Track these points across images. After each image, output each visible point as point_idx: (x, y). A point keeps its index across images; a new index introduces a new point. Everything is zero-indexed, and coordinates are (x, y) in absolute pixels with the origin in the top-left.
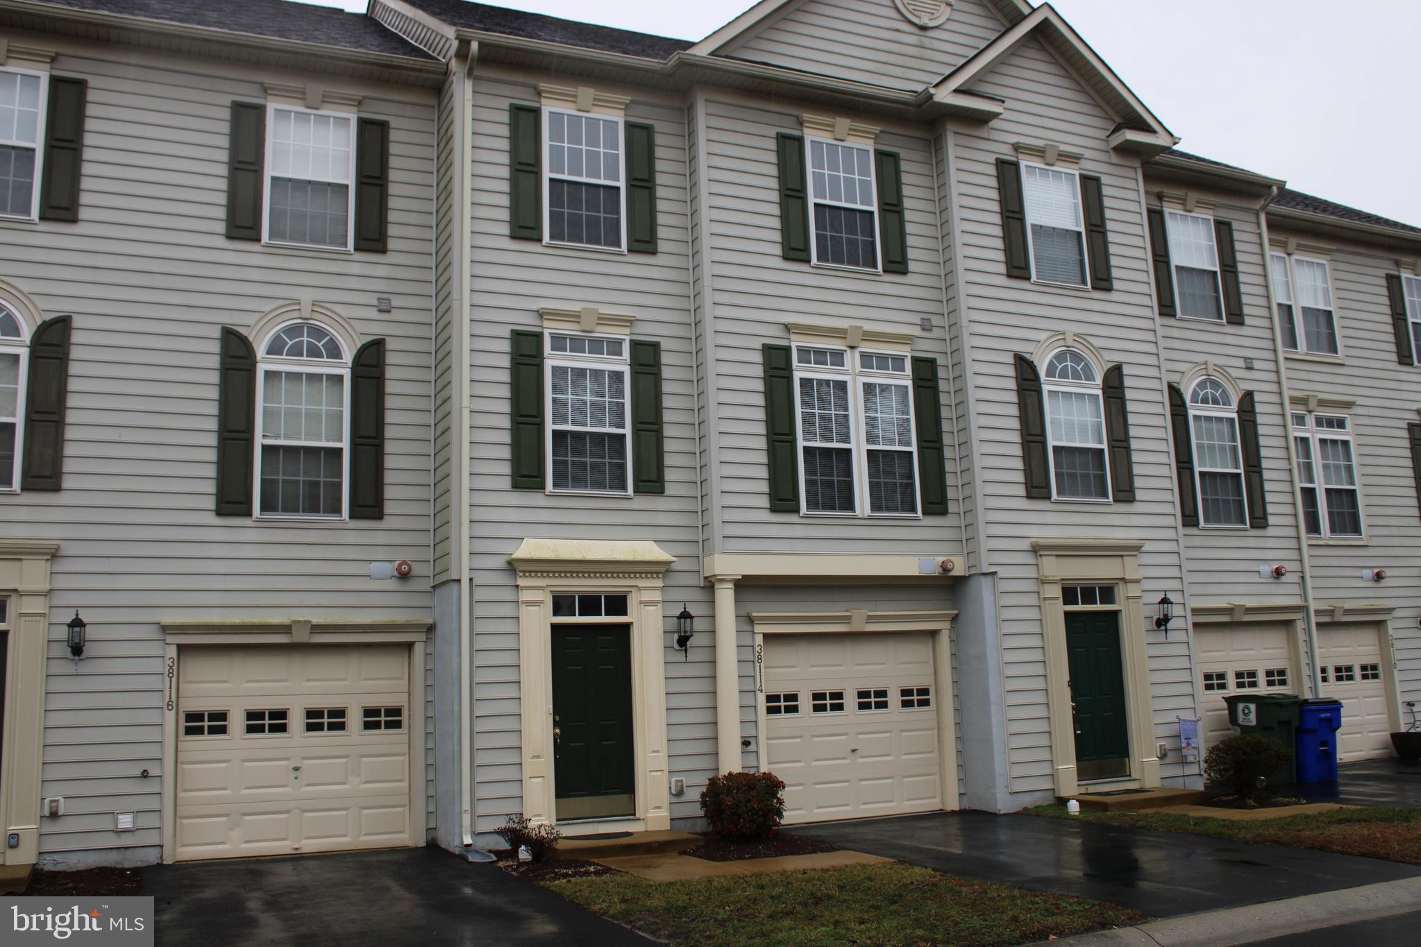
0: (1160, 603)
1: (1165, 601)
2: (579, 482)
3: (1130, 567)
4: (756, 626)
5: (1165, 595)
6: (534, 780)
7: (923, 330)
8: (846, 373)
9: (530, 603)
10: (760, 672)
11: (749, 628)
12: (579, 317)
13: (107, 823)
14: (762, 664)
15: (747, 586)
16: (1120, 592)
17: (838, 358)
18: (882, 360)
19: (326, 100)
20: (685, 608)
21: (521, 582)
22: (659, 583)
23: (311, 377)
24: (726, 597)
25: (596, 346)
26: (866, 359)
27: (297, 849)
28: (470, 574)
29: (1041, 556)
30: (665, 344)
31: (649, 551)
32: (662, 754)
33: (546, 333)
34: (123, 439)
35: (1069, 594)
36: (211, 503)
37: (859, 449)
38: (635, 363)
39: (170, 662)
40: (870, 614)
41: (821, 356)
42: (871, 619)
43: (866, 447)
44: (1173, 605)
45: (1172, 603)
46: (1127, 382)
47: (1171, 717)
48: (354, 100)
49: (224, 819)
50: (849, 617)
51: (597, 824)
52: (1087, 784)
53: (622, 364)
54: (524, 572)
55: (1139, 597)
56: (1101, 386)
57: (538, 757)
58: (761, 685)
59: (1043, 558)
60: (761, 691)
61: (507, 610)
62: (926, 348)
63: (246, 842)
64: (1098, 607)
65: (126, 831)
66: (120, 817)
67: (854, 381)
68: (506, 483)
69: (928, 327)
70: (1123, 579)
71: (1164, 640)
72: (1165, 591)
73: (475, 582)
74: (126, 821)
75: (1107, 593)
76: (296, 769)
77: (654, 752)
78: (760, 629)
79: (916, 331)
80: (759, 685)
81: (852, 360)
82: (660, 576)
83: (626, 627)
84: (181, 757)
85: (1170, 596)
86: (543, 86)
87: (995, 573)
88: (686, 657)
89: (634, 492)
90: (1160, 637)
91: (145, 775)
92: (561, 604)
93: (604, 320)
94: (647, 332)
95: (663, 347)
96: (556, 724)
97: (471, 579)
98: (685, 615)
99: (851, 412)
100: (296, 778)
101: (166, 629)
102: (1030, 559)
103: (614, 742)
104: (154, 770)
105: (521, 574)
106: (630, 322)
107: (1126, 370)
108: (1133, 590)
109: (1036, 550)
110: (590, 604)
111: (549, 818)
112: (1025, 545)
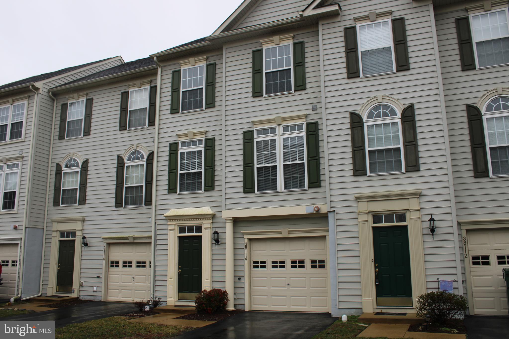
0: (429, 221)
1: (432, 220)
2: (188, 190)
3: (413, 204)
4: (244, 236)
5: (432, 217)
6: (170, 286)
7: (313, 110)
8: (276, 136)
9: (171, 230)
10: (246, 253)
11: (242, 236)
12: (187, 135)
13: (90, 289)
14: (247, 250)
15: (236, 221)
16: (408, 216)
17: (273, 130)
18: (293, 128)
19: (141, 85)
20: (216, 230)
21: (169, 223)
22: (211, 221)
23: (137, 166)
24: (229, 226)
25: (194, 143)
26: (286, 129)
27: (133, 301)
28: (155, 221)
29: (358, 202)
30: (217, 138)
31: (208, 210)
32: (209, 280)
33: (179, 142)
34: (97, 189)
35: (377, 218)
36: (114, 204)
37: (280, 164)
38: (206, 146)
39: (104, 248)
40: (289, 230)
41: (266, 131)
42: (290, 232)
43: (283, 163)
44: (436, 221)
45: (435, 220)
46: (417, 112)
47: (435, 279)
48: (148, 82)
49: (118, 290)
50: (281, 232)
51: (189, 302)
52: (381, 308)
53: (202, 148)
54: (169, 220)
55: (419, 218)
56: (400, 117)
57: (171, 279)
58: (246, 258)
59: (360, 202)
60: (246, 260)
61: (165, 232)
62: (313, 118)
63: (122, 297)
64: (395, 224)
65: (95, 291)
66: (94, 288)
67: (279, 138)
68: (166, 192)
69: (315, 109)
70: (408, 210)
71: (432, 239)
72: (432, 215)
73: (157, 224)
74: (95, 289)
75: (402, 217)
76: (134, 278)
77: (206, 279)
78: (245, 237)
79: (310, 112)
80: (245, 257)
81: (280, 130)
82: (210, 219)
83: (201, 237)
84: (109, 273)
85: (434, 217)
86: (180, 62)
87: (334, 211)
88: (216, 247)
89: (204, 191)
90: (430, 238)
91: (98, 277)
92: (182, 230)
93: (195, 134)
94: (210, 135)
95: (216, 139)
96: (179, 269)
97: (156, 223)
98: (216, 232)
99: (277, 151)
100: (134, 281)
101: (105, 239)
102: (354, 203)
103: (197, 276)
104: (101, 277)
105: (168, 221)
106: (206, 133)
107: (416, 106)
108: (416, 215)
109: (357, 199)
110: (190, 229)
111: (174, 298)
112: (352, 197)
